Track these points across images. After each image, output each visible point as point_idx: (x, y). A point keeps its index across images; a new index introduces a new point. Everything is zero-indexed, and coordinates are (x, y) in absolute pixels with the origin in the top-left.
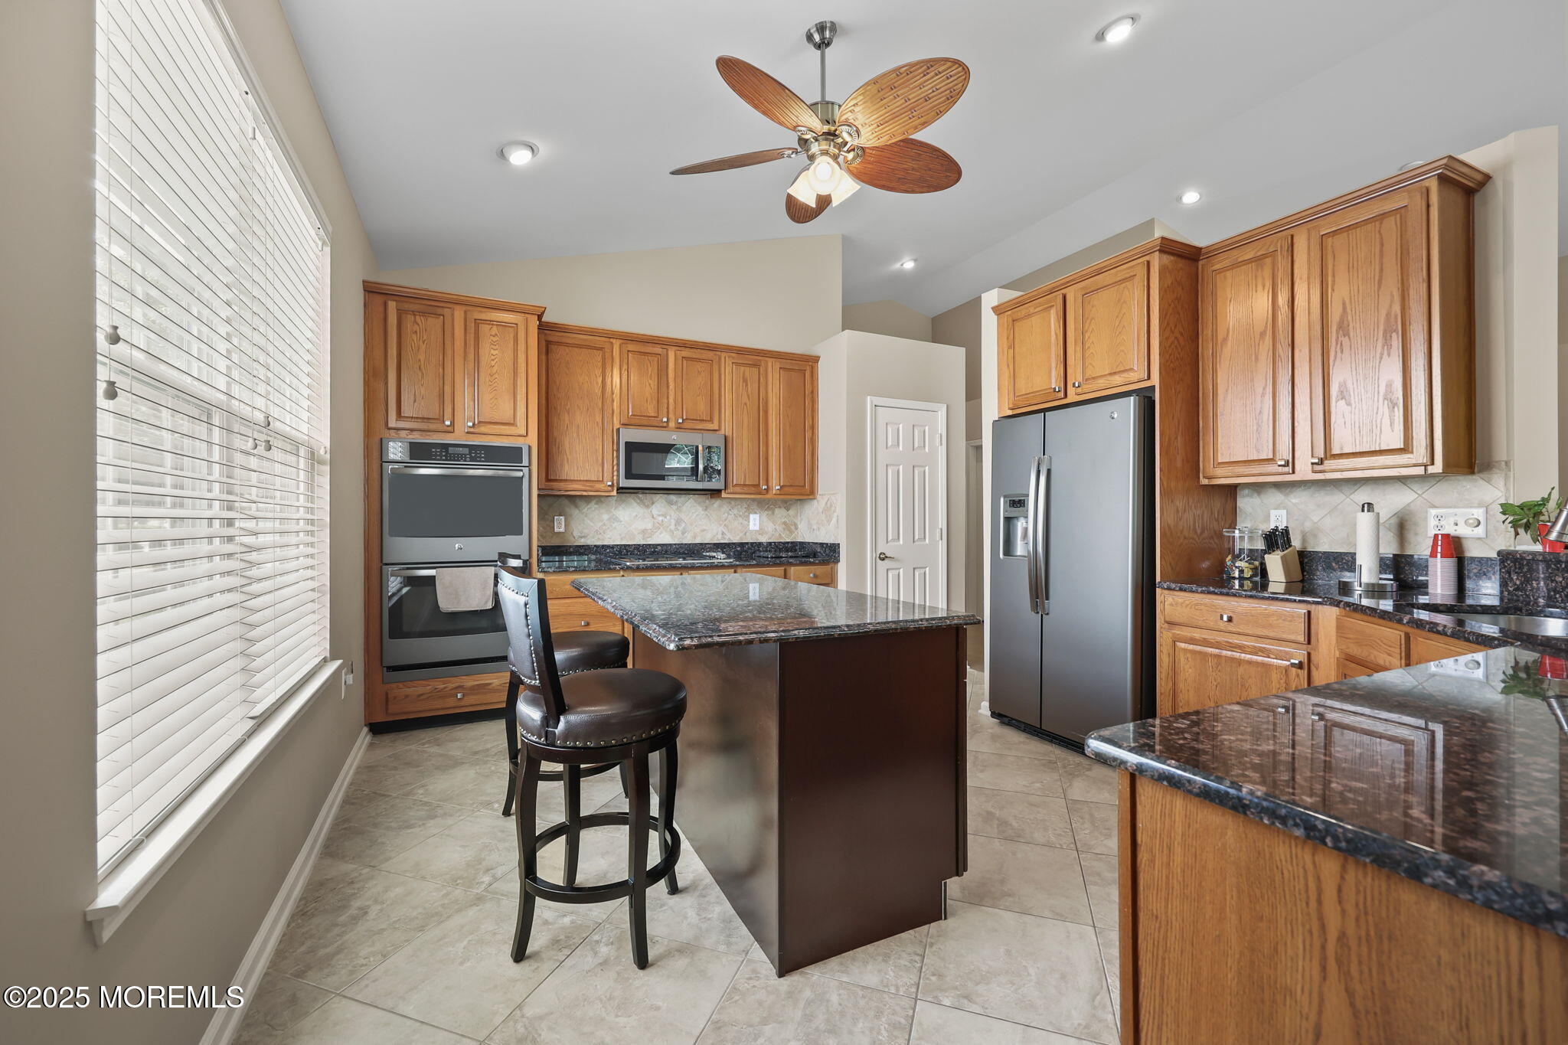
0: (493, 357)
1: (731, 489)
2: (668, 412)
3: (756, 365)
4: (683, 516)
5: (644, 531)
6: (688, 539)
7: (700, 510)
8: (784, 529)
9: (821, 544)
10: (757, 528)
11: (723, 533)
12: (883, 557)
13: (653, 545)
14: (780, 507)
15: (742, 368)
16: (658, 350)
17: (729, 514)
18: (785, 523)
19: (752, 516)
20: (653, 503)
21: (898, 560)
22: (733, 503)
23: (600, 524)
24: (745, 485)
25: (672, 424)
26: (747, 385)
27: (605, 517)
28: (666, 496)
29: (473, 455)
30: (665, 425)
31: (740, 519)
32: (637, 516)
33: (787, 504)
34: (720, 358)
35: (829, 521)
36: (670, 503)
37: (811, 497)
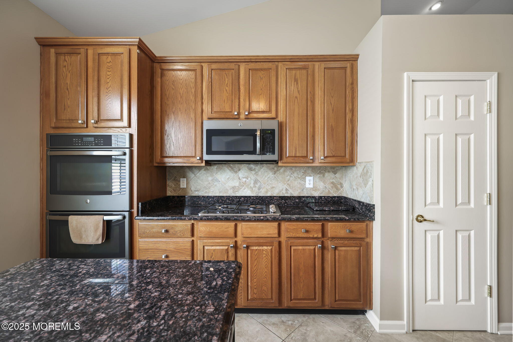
0: (108, 77)
1: (285, 160)
2: (239, 108)
3: (305, 68)
4: (259, 179)
5: (234, 188)
6: (262, 193)
7: (271, 174)
8: (332, 187)
9: (359, 202)
10: (311, 186)
11: (286, 190)
12: (420, 219)
13: (239, 197)
14: (329, 172)
15: (294, 72)
16: (232, 66)
17: (290, 176)
18: (332, 183)
19: (308, 178)
20: (239, 170)
21: (437, 222)
22: (294, 169)
23: (207, 183)
24: (295, 157)
25: (242, 116)
26: (297, 84)
27: (210, 178)
28: (248, 165)
29: (96, 142)
30: (237, 117)
31: (299, 181)
32: (229, 178)
33: (334, 170)
34: (277, 67)
35: (366, 185)
36: (251, 169)
37: (350, 164)
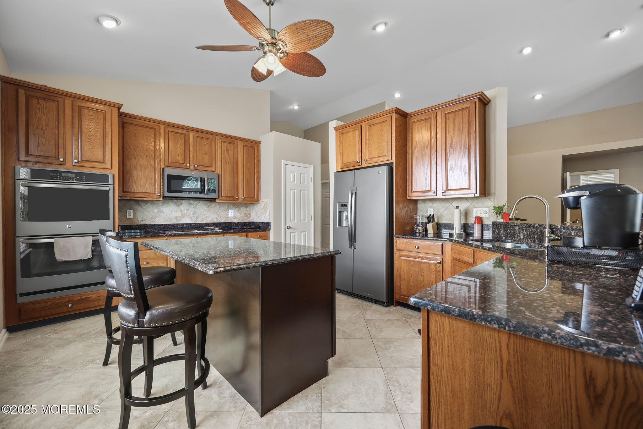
0: (90, 127)
1: (221, 198)
2: (189, 161)
3: (233, 143)
4: (197, 211)
5: (177, 218)
6: (199, 221)
7: (205, 208)
8: (245, 216)
9: (262, 223)
10: (233, 216)
11: (216, 218)
12: (289, 228)
13: (182, 224)
14: (243, 207)
15: (226, 144)
16: (184, 131)
17: (219, 209)
18: (245, 214)
19: (230, 211)
20: (181, 204)
21: (294, 229)
22: (221, 204)
23: (153, 214)
24: (227, 196)
25: (192, 167)
26: (228, 152)
27: (156, 210)
28: (188, 201)
29: (78, 178)
30: (188, 167)
31: (225, 212)
32: (173, 210)
33: (246, 205)
34: (215, 138)
35: (266, 213)
36: (190, 204)
37: (257, 202)
